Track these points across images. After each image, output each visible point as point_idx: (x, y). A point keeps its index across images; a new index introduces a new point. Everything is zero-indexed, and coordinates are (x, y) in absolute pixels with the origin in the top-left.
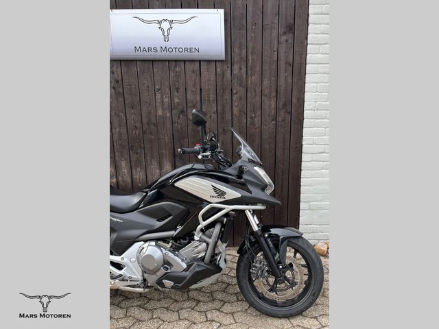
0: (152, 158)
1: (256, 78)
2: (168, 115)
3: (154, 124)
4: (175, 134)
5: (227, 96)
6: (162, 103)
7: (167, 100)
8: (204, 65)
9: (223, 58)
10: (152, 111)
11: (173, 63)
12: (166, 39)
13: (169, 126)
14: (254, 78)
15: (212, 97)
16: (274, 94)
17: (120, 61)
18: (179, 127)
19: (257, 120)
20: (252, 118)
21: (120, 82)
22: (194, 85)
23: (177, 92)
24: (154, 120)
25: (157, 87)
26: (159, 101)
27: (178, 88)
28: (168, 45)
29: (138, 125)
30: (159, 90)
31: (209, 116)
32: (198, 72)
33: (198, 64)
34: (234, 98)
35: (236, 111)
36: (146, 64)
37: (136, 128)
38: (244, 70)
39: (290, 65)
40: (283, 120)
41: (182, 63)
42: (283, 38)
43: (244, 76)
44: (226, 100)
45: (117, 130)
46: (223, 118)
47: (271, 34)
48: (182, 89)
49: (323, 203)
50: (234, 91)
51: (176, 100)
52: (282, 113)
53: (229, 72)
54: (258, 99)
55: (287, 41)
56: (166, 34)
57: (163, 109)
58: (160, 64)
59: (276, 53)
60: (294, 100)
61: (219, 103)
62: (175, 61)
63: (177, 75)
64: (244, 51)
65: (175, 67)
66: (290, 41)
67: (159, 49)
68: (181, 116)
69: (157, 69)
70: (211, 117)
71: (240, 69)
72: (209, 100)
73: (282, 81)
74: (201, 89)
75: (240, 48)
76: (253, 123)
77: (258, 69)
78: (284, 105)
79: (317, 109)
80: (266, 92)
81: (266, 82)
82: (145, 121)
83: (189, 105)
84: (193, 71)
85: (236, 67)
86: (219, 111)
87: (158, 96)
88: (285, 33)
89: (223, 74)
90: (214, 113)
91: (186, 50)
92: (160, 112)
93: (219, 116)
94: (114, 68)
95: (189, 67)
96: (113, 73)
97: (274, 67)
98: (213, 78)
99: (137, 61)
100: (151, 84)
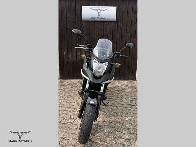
5: (116, 32)
6: (96, 34)
7: (98, 33)
8: (109, 23)
9: (115, 21)
10: (93, 36)
11: (100, 22)
12: (99, 15)
14: (124, 27)
15: (111, 32)
16: (130, 32)
17: (85, 21)
19: (125, 40)
20: (123, 39)
22: (106, 29)
24: (93, 39)
25: (95, 29)
28: (99, 17)
29: (88, 40)
32: (108, 25)
33: (108, 22)
34: (118, 33)
35: (118, 37)
36: (93, 22)
38: (121, 25)
41: (103, 22)
42: (134, 15)
45: (82, 42)
47: (130, 14)
48: (102, 30)
50: (118, 31)
51: (100, 33)
52: (132, 38)
53: (117, 25)
54: (125, 33)
58: (97, 22)
59: (131, 20)
61: (113, 34)
62: (101, 21)
63: (101, 26)
64: (122, 19)
67: (97, 18)
69: (96, 24)
71: (120, 24)
74: (108, 30)
78: (133, 35)
80: (128, 31)
81: (128, 29)
82: (91, 39)
83: (104, 34)
84: (106, 25)
85: (119, 23)
87: (95, 32)
89: (115, 25)
91: (105, 18)
92: (95, 37)
93: (113, 38)
94: (83, 23)
95: (105, 23)
96: (83, 25)
97: (131, 23)
98: (112, 27)
99: (90, 21)
100: (93, 28)
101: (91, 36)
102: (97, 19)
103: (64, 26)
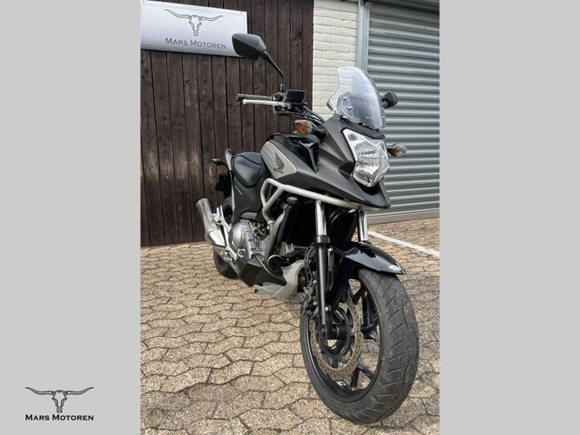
0: (180, 149)
2: (196, 106)
3: (183, 115)
4: (203, 125)
5: (250, 91)
6: (191, 94)
7: (195, 92)
8: (228, 59)
10: (182, 102)
11: (202, 57)
12: (196, 34)
13: (197, 117)
14: (272, 75)
15: (237, 91)
17: (150, 51)
18: (207, 118)
21: (150, 72)
22: (221, 79)
23: (205, 84)
24: (182, 112)
25: (186, 79)
26: (187, 92)
27: (205, 81)
28: (198, 39)
29: (167, 116)
30: (188, 81)
31: (233, 108)
32: (224, 68)
33: (223, 60)
36: (176, 56)
37: (165, 119)
39: (300, 66)
41: (209, 58)
42: (295, 42)
43: (264, 73)
46: (246, 111)
47: (284, 38)
48: (210, 81)
51: (204, 92)
55: (297, 45)
56: (196, 29)
57: (192, 101)
58: (189, 56)
59: (289, 55)
62: (203, 55)
63: (205, 69)
65: (203, 60)
66: (300, 45)
67: (189, 42)
68: (208, 108)
69: (187, 63)
70: (235, 109)
71: (260, 66)
72: (233, 94)
74: (226, 84)
82: (174, 111)
83: (216, 97)
84: (220, 66)
85: (257, 64)
87: (187, 88)
88: (295, 39)
89: (246, 69)
90: (238, 106)
91: (213, 45)
92: (188, 104)
93: (243, 109)
94: (144, 58)
95: (215, 63)
97: (288, 66)
98: (237, 73)
99: (166, 52)
100: (180, 75)
101: (174, 100)
102: (190, 48)
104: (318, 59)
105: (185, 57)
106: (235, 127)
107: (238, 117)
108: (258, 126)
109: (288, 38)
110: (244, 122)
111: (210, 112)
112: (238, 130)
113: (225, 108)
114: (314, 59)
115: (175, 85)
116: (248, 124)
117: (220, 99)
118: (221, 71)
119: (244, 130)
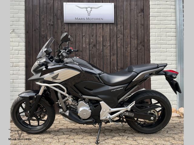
1: (128, 31)
2: (88, 47)
3: (81, 51)
4: (91, 56)
5: (115, 38)
6: (85, 41)
7: (87, 40)
8: (105, 25)
9: (113, 22)
10: (81, 45)
11: (91, 25)
12: (89, 15)
13: (88, 52)
14: (127, 30)
15: (108, 39)
16: (136, 37)
17: (68, 23)
18: (93, 52)
19: (129, 49)
20: (126, 48)
22: (100, 34)
23: (92, 37)
24: (81, 49)
25: (83, 35)
26: (84, 41)
27: (93, 35)
28: (90, 17)
30: (84, 36)
31: (106, 47)
32: (102, 29)
33: (102, 25)
34: (118, 39)
35: (119, 45)
36: (79, 25)
38: (122, 27)
39: (143, 25)
40: (141, 49)
41: (95, 25)
42: (140, 14)
43: (123, 30)
44: (114, 40)
46: (113, 48)
47: (134, 13)
48: (95, 35)
49: (163, 89)
50: (118, 36)
51: (92, 40)
52: (140, 46)
53: (116, 28)
54: (129, 39)
55: (141, 15)
56: (89, 13)
57: (86, 44)
58: (86, 25)
59: (136, 20)
60: (146, 40)
61: (111, 41)
62: (92, 23)
63: (93, 29)
64: (122, 20)
65: (92, 26)
67: (86, 19)
68: (94, 47)
69: (84, 28)
70: (107, 48)
71: (121, 27)
72: (106, 40)
73: (140, 32)
74: (103, 36)
75: (121, 18)
76: (126, 51)
77: (129, 27)
78: (141, 43)
79: (156, 44)
80: (132, 37)
81: (132, 33)
83: (98, 42)
84: (100, 28)
85: (119, 26)
86: (111, 45)
87: (84, 38)
88: (140, 12)
89: (113, 29)
90: (109, 46)
91: (97, 19)
92: (84, 46)
93: (111, 47)
94: (65, 27)
95: (98, 26)
96: (64, 29)
97: (136, 26)
98: (109, 31)
99: (75, 23)
100: (81, 33)
101: (77, 44)
102: (86, 21)
103: (35, 30)
104: (153, 21)
105: (84, 25)
106: (107, 56)
107: (108, 51)
108: (119, 55)
109: (135, 13)
110: (112, 54)
111: (94, 49)
112: (109, 58)
113: (102, 48)
114: (151, 21)
115: (78, 38)
116: (114, 55)
117: (99, 43)
118: (101, 30)
119: (111, 58)
